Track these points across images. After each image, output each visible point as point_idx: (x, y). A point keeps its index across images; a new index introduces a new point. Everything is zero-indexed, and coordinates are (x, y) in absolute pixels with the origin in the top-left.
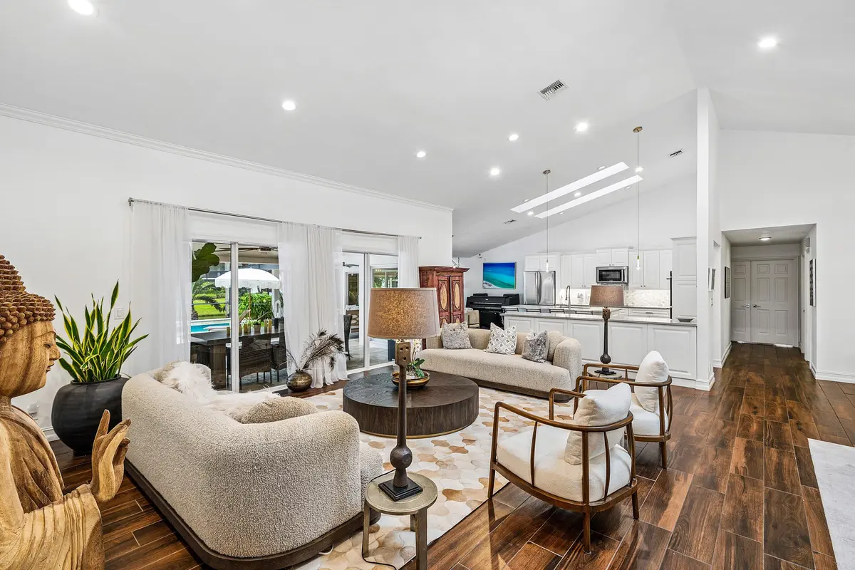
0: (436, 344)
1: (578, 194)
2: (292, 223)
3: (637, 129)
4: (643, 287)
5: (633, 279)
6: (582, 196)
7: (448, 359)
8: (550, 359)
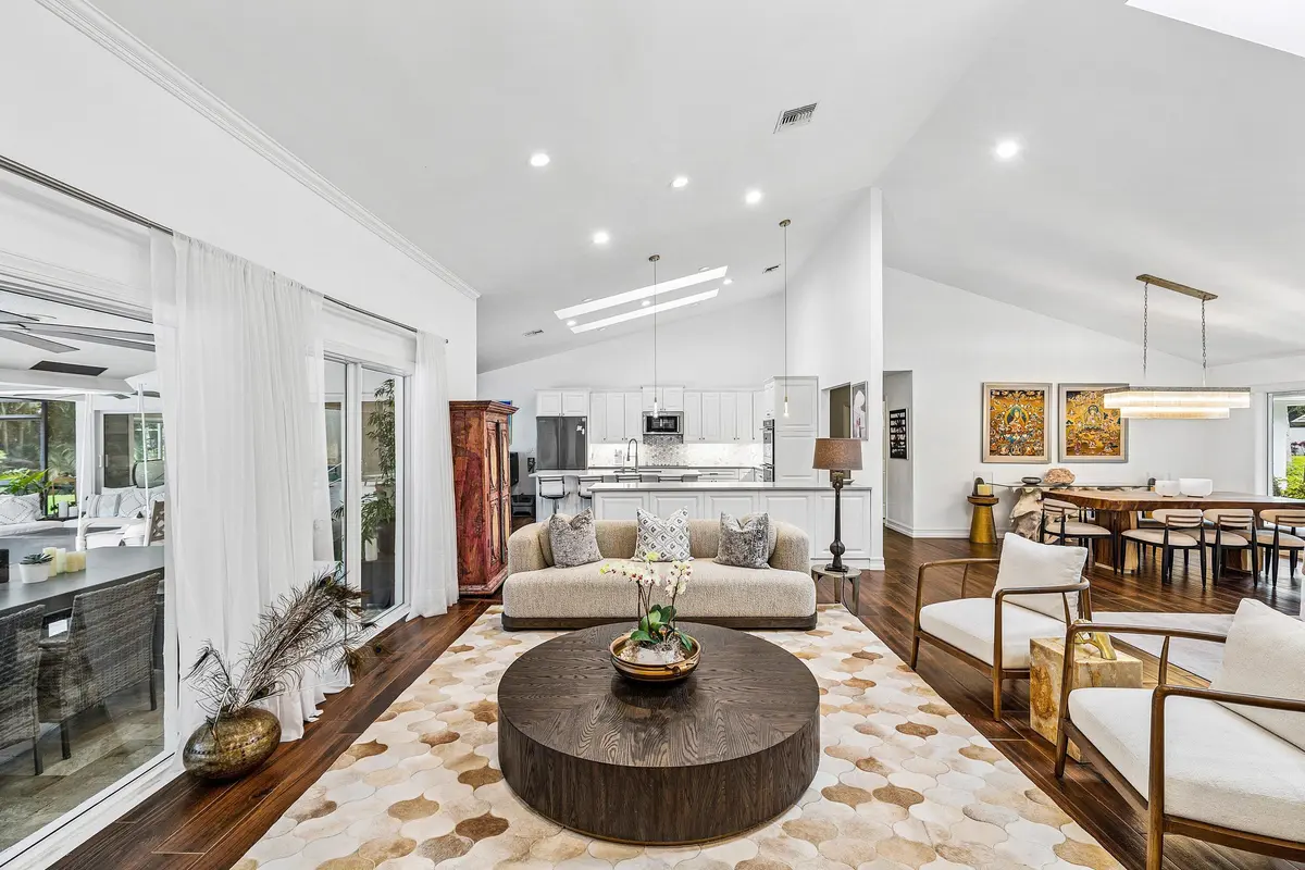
0: (534, 558)
1: (646, 303)
2: (201, 245)
3: (784, 223)
4: (702, 440)
5: (689, 426)
6: (651, 305)
7: (575, 587)
8: (773, 561)
